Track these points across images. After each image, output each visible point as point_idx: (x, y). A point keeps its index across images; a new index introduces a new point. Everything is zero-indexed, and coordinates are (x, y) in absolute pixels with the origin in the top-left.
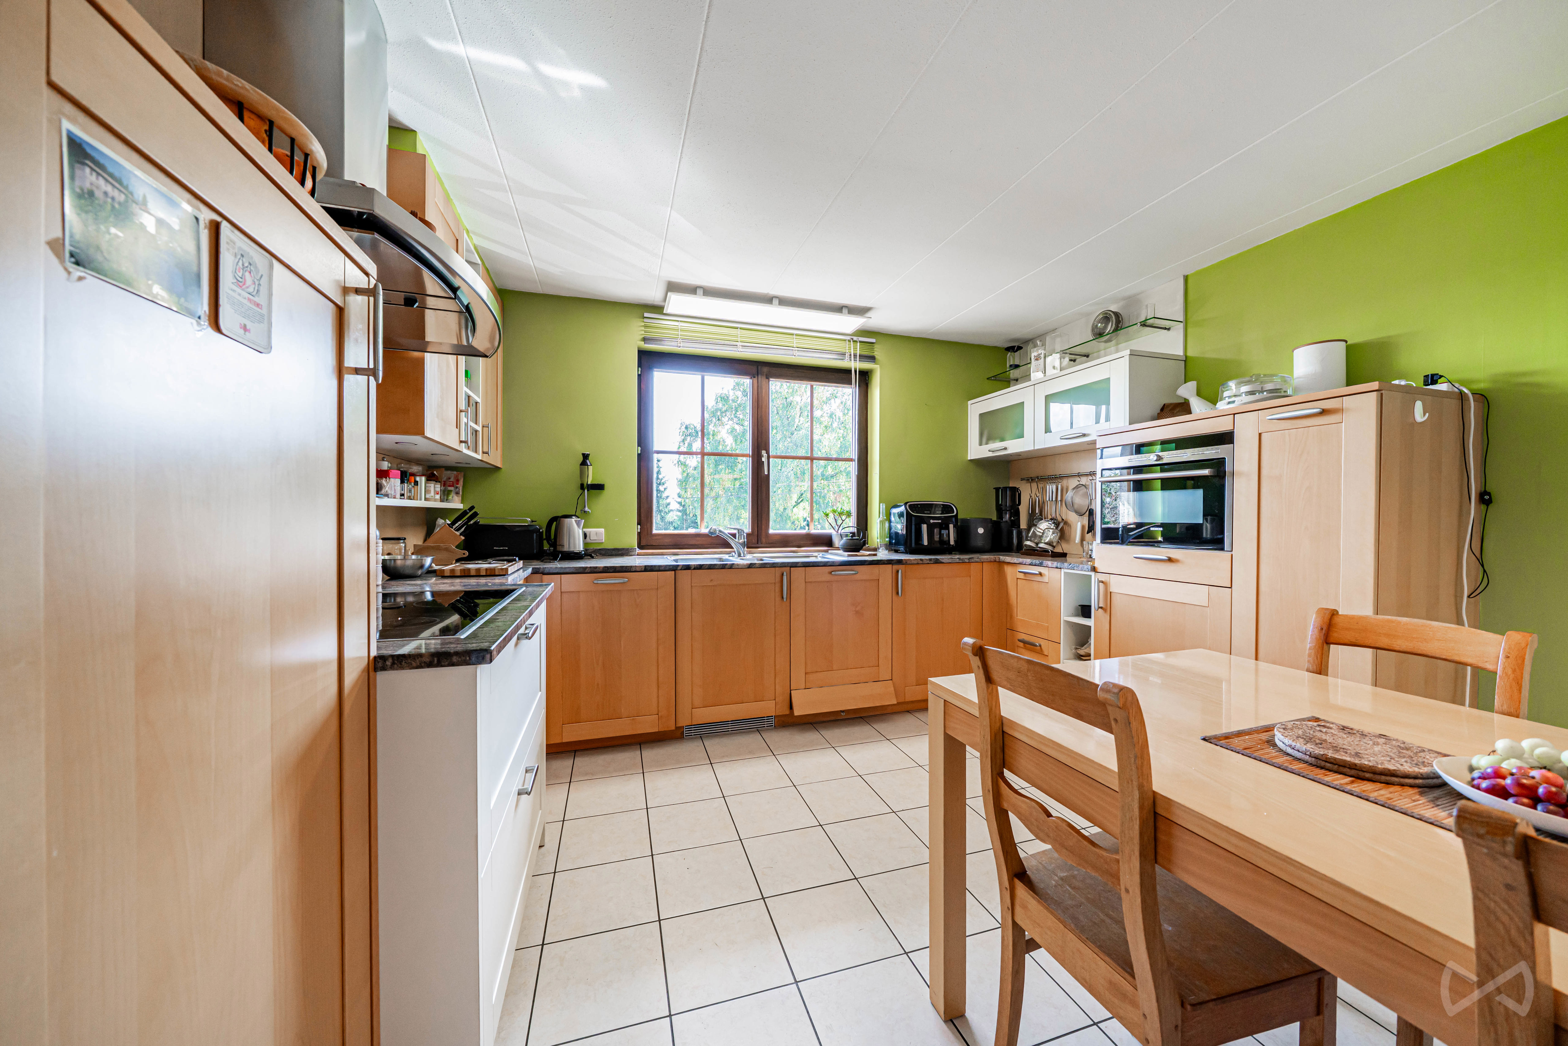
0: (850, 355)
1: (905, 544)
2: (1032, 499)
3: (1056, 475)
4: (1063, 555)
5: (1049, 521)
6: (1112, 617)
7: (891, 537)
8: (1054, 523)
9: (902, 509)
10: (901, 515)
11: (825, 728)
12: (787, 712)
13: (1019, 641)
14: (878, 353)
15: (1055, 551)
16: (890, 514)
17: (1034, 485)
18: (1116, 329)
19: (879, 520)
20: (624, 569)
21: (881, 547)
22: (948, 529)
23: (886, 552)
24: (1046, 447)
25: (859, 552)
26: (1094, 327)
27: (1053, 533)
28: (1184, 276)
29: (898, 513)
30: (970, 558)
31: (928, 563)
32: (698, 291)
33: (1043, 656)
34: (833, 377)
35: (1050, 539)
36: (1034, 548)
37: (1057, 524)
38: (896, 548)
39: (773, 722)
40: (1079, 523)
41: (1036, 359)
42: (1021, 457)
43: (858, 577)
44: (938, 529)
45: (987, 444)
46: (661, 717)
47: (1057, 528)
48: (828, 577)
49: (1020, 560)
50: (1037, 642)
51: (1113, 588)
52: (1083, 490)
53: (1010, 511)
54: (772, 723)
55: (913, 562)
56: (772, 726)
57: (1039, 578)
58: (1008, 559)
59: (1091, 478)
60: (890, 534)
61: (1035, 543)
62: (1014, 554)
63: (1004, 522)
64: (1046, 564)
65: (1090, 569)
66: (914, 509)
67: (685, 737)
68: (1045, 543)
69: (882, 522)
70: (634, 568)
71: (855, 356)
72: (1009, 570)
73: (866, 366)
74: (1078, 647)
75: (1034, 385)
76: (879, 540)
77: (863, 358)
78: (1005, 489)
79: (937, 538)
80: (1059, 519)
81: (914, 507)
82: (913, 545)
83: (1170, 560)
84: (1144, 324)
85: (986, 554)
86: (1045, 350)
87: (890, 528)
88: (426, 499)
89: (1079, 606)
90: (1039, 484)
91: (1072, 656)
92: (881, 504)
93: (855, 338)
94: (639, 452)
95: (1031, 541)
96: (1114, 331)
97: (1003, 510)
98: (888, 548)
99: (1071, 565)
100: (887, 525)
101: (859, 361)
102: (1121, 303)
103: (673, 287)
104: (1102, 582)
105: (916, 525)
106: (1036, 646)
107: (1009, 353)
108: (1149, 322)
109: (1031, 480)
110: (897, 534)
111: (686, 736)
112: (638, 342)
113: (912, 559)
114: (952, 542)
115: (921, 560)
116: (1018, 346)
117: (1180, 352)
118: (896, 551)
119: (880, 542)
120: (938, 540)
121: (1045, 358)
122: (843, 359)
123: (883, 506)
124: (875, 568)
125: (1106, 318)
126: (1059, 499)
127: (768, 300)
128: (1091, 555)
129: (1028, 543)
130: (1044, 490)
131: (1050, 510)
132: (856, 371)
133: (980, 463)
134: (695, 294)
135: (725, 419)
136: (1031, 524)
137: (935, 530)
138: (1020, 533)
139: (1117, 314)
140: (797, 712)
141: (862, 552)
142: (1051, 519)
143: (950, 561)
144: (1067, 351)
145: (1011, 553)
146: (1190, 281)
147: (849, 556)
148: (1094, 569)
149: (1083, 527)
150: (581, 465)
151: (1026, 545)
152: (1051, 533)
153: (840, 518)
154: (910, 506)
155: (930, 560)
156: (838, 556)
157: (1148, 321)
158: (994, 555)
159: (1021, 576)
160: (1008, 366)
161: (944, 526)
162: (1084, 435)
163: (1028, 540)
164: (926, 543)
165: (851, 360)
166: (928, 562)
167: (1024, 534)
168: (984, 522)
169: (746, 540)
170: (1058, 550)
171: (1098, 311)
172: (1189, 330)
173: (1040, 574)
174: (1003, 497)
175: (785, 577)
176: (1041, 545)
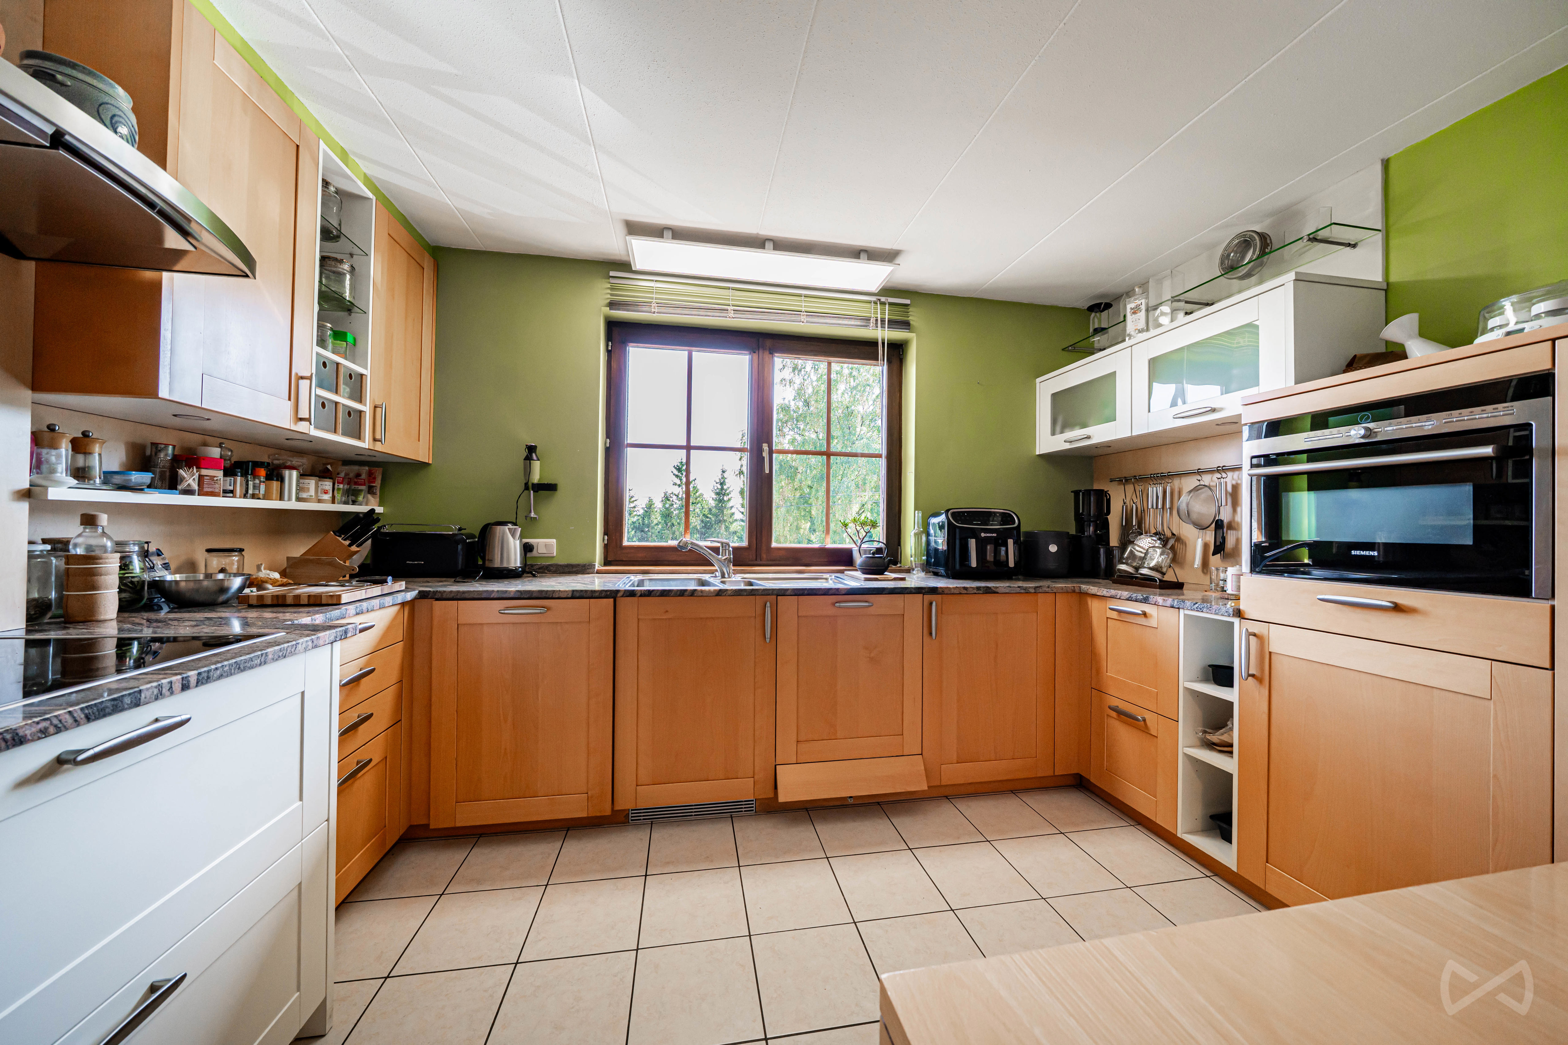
0: (877, 320)
1: (946, 566)
2: (1127, 506)
3: (1162, 473)
4: (1178, 586)
5: (1152, 536)
6: (1273, 692)
7: (928, 555)
8: (1159, 539)
9: (943, 518)
10: (941, 527)
11: (825, 819)
12: (771, 795)
13: (1110, 708)
14: (914, 318)
15: (1164, 579)
16: (928, 524)
17: (1130, 488)
18: (1263, 253)
19: (913, 532)
20: (544, 595)
21: (916, 567)
22: (1006, 546)
23: (922, 574)
24: (1150, 431)
25: (882, 574)
26: (1224, 257)
27: (1161, 554)
28: (1382, 160)
29: (939, 523)
30: (1037, 587)
31: (975, 593)
32: (665, 233)
33: (1149, 735)
34: (856, 350)
35: (1158, 562)
36: (1132, 574)
37: (1165, 541)
38: (936, 570)
39: (754, 805)
40: (1200, 540)
41: (1133, 313)
42: (1109, 451)
43: (872, 611)
44: (993, 546)
45: (1062, 432)
46: (592, 797)
47: (1164, 546)
48: (831, 611)
49: (1113, 592)
50: (1140, 714)
51: (1274, 646)
52: (1206, 493)
53: (1095, 522)
54: (753, 807)
55: (953, 591)
56: (753, 810)
57: (1141, 620)
58: (1093, 590)
59: (1219, 476)
60: (928, 550)
61: (1134, 567)
62: (1100, 581)
63: (1087, 536)
64: (1155, 600)
65: (1232, 613)
66: (958, 518)
67: (630, 821)
68: (1150, 568)
69: (917, 535)
70: (557, 594)
71: (883, 321)
72: (1095, 606)
73: (898, 335)
74: (1208, 730)
75: (1131, 346)
76: (912, 559)
77: (894, 324)
78: (1088, 493)
79: (990, 557)
80: (1169, 534)
81: (959, 516)
82: (958, 566)
83: (1397, 608)
84: (1313, 239)
85: (1061, 580)
86: (1147, 298)
87: (928, 543)
88: (299, 499)
89: (1210, 666)
90: (1136, 486)
91: (1198, 743)
92: (916, 512)
93: (883, 299)
94: (608, 445)
95: (1127, 564)
96: (1259, 257)
97: (1086, 521)
98: (925, 569)
99: (1197, 605)
100: (924, 538)
101: (888, 328)
102: (1268, 221)
103: (634, 228)
104: (1255, 635)
105: (961, 539)
106: (1137, 720)
107: (1093, 314)
108: (1322, 234)
109: (1124, 481)
110: (936, 550)
111: (632, 820)
112: (603, 308)
113: (951, 586)
114: (1011, 564)
115: (965, 588)
116: (1106, 304)
117: (1377, 277)
118: (936, 574)
119: (915, 561)
120: (992, 559)
121: (1147, 310)
122: (866, 326)
123: (919, 514)
124: (898, 599)
125: (1245, 242)
126: (1168, 506)
127: (757, 242)
128: (1223, 588)
129: (1123, 567)
130: (1145, 494)
131: (1153, 521)
132: (883, 343)
133: (1053, 459)
134: (662, 237)
135: (786, 430)
136: (1126, 542)
137: (989, 547)
138: (1109, 551)
139: (1263, 237)
140: (782, 799)
141: (889, 575)
142: (1156, 534)
143: (1007, 591)
144: (1181, 297)
145: (1097, 580)
146: (1393, 167)
147: (867, 580)
148: (1239, 613)
149: (1206, 546)
150: (524, 460)
151: (1119, 570)
152: (1158, 553)
153: (862, 530)
154: (953, 514)
155: (978, 588)
156: (854, 579)
157: (1319, 233)
158: (1072, 582)
159: (1114, 615)
160: (1091, 330)
161: (1000, 541)
162: (1213, 410)
163: (1123, 563)
164: (974, 564)
165: (877, 327)
166: (975, 591)
167: (1116, 553)
168: (1059, 537)
169: (732, 556)
170: (1170, 577)
171: (1227, 236)
172: (1393, 243)
173: (1145, 614)
174: (1086, 502)
175: (768, 610)
176: (1144, 571)
